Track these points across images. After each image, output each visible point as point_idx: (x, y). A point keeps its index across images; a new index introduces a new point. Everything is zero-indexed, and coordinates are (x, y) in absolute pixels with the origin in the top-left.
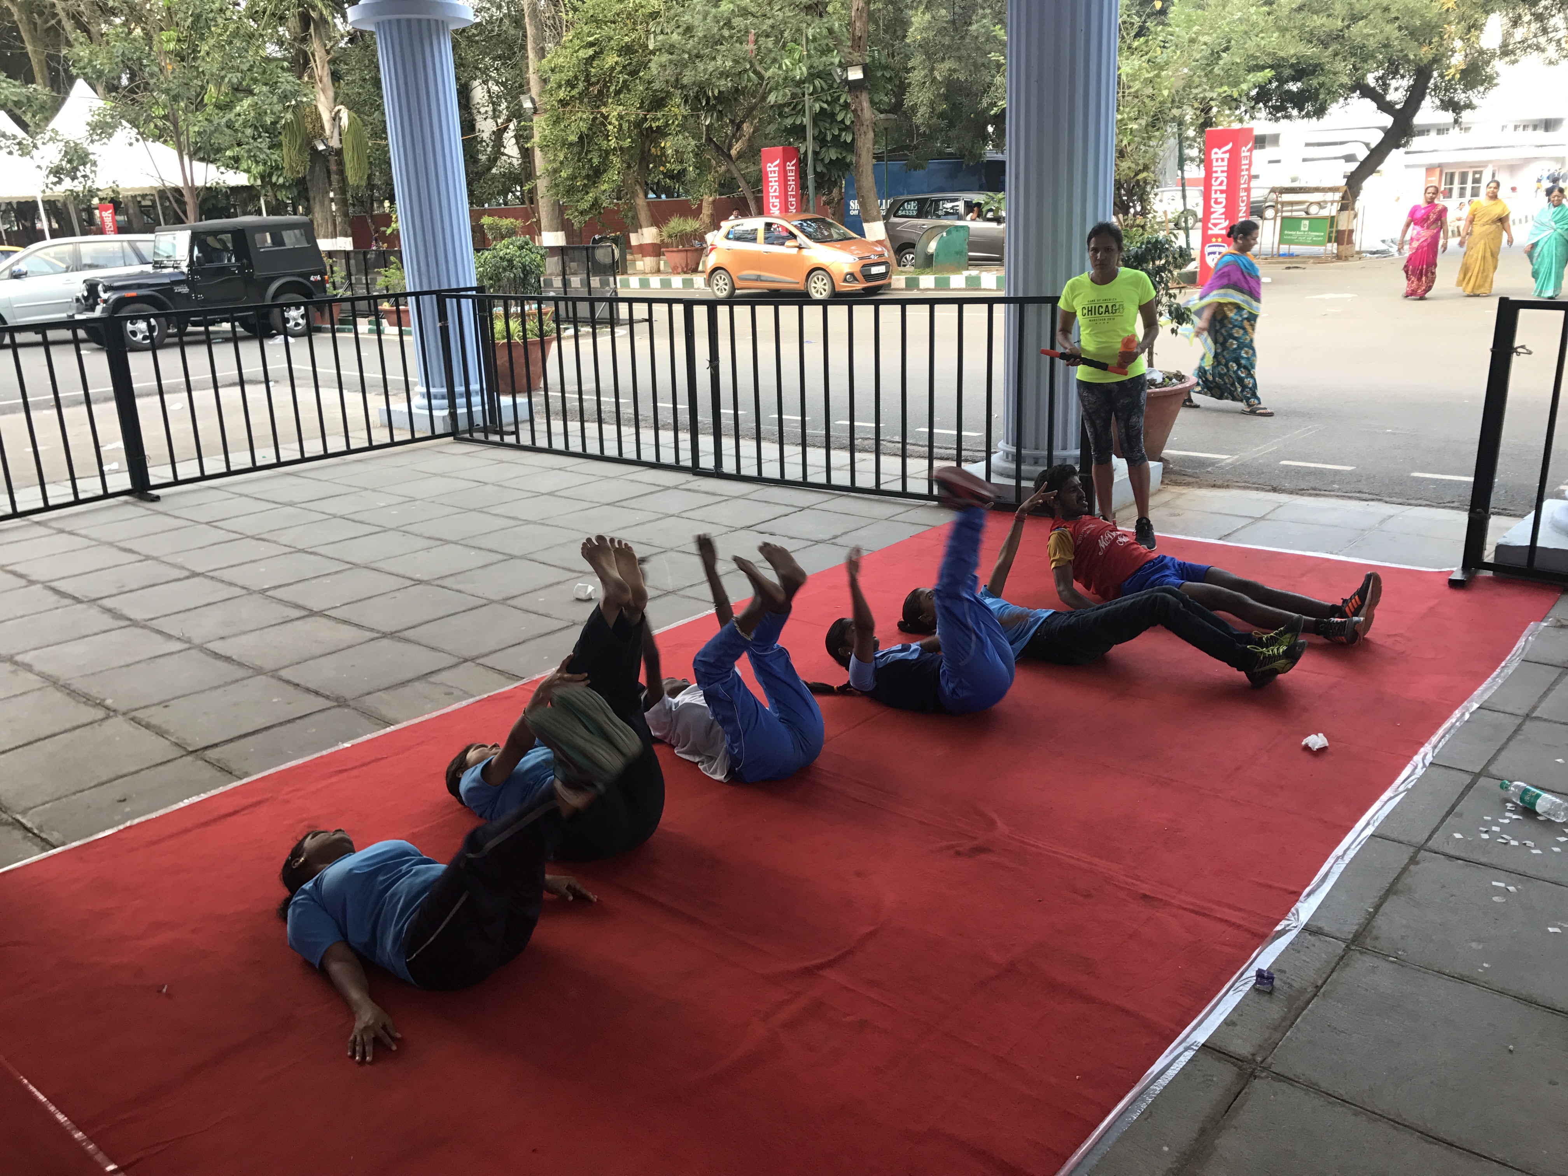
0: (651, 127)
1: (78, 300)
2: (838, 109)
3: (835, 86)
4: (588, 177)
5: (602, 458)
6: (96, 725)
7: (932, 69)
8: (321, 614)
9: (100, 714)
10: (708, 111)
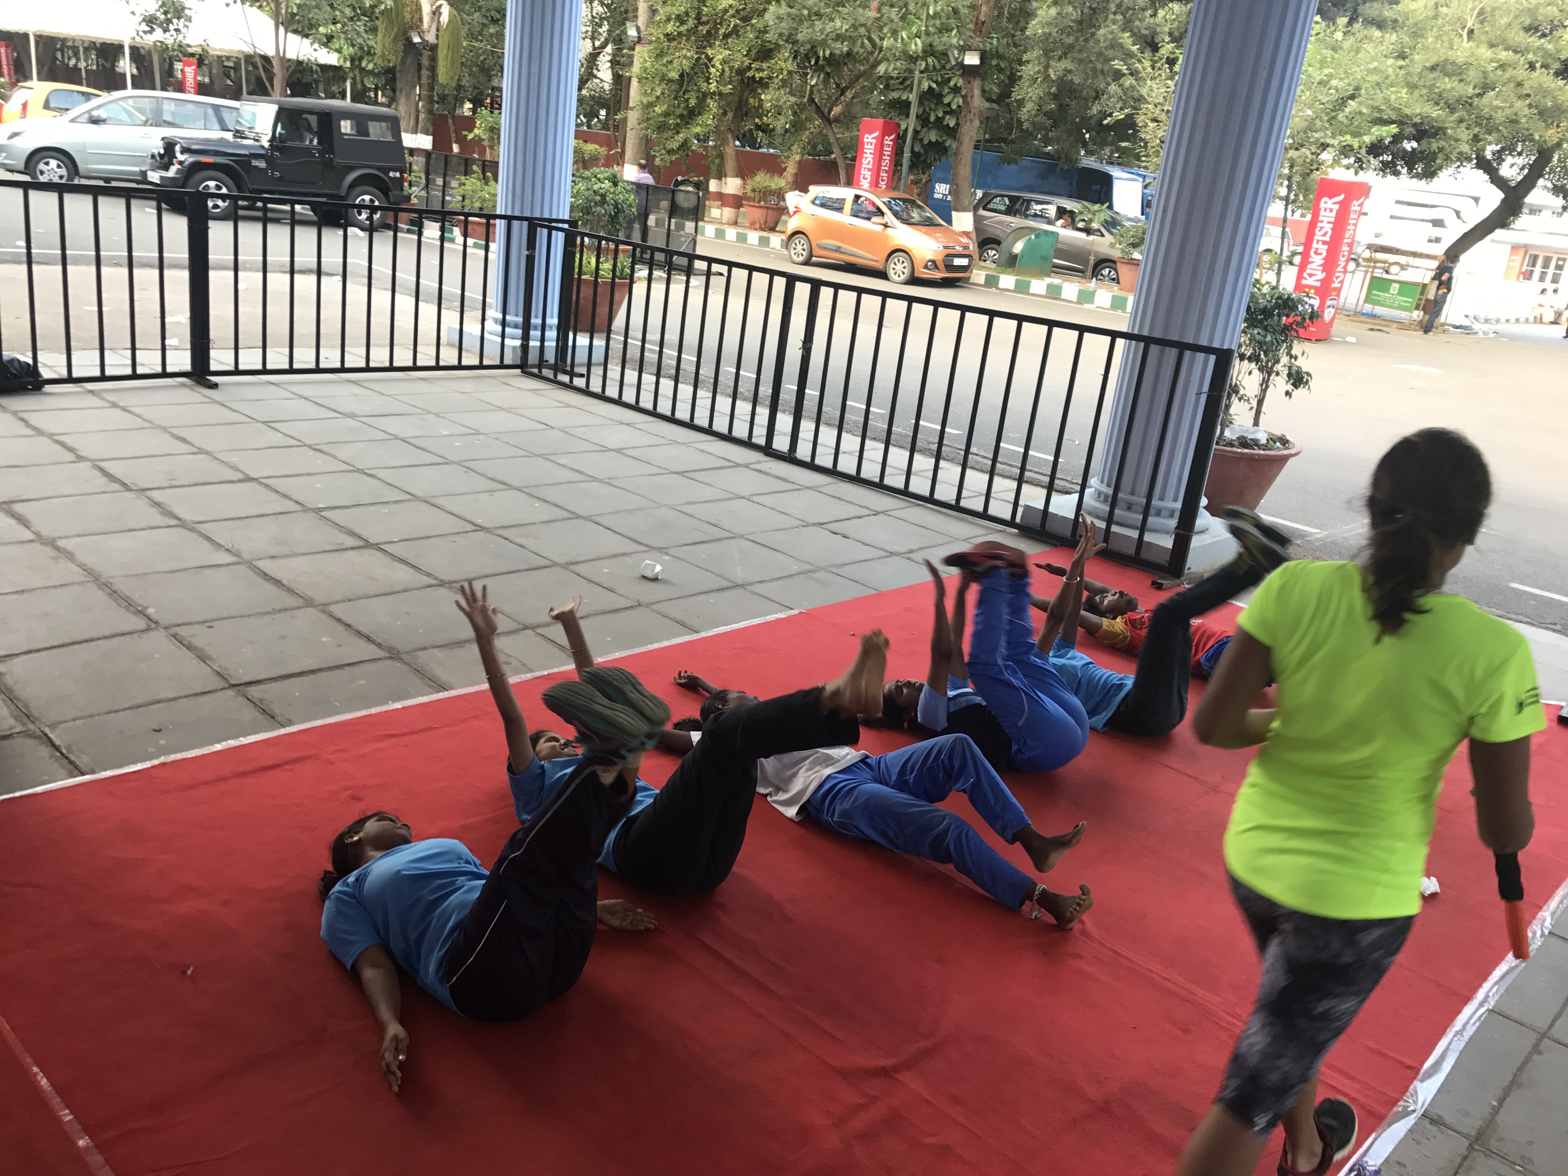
0: (753, 77)
1: (153, 156)
2: (946, 91)
3: (948, 67)
4: (681, 116)
5: (672, 419)
6: (135, 636)
7: (1047, 67)
8: (377, 547)
9: (141, 624)
10: (815, 71)
